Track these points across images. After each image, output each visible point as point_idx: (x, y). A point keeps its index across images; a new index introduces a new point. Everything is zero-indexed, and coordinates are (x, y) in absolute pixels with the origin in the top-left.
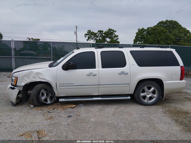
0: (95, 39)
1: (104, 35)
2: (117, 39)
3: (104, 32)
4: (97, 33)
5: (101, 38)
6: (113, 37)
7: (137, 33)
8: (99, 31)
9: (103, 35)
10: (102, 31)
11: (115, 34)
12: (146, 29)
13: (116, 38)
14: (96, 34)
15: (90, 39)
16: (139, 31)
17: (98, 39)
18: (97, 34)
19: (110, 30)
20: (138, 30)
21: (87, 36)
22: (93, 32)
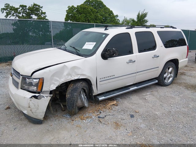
0: (17, 16)
1: (28, 11)
2: (45, 17)
3: (27, 8)
4: (19, 8)
5: (24, 14)
6: (40, 14)
7: (67, 10)
8: (21, 6)
9: (26, 11)
10: (26, 6)
11: (42, 11)
12: (76, 7)
13: (44, 15)
14: (17, 9)
15: (10, 16)
16: (69, 9)
17: (21, 15)
18: (19, 10)
19: (35, 5)
20: (68, 7)
21: (5, 11)
22: (12, 7)
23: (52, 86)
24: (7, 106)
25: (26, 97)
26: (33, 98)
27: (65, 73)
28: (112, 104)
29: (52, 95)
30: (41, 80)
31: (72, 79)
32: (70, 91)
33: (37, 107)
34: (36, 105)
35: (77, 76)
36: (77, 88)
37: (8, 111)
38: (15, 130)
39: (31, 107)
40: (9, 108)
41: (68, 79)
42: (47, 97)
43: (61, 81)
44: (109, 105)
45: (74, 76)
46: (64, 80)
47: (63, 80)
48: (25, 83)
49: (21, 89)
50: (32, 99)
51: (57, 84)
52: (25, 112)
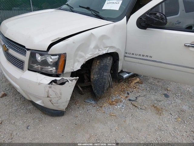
23: (76, 64)
24: (3, 93)
25: (41, 82)
26: (53, 83)
27: (92, 46)
28: (136, 81)
29: (78, 78)
30: (62, 56)
31: (100, 54)
32: (97, 70)
33: (59, 95)
34: (59, 93)
35: (105, 49)
36: (107, 66)
37: (5, 100)
38: (28, 129)
39: (50, 96)
40: (5, 95)
41: (95, 53)
42: (72, 80)
43: (86, 58)
44: (133, 83)
45: (102, 50)
46: (91, 55)
47: (89, 56)
48: (35, 61)
49: (29, 70)
50: (52, 86)
51: (82, 61)
52: (38, 102)
